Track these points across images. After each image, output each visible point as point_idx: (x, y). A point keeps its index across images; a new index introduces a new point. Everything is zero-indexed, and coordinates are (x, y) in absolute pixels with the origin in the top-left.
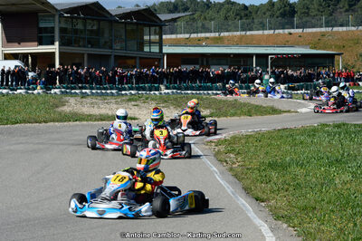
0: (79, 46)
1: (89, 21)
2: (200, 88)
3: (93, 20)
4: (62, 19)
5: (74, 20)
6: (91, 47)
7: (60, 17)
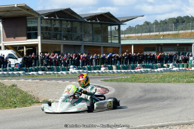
0: (57, 39)
1: (63, 22)
3: (67, 21)
4: (43, 21)
5: (53, 21)
6: (66, 40)
7: (41, 20)
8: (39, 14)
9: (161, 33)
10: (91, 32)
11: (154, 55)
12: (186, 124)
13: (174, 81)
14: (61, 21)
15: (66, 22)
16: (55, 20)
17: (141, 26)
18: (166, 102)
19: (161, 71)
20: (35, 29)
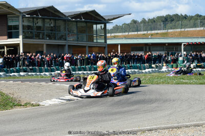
0: (39, 39)
1: (47, 21)
2: (130, 68)
3: (50, 19)
4: (24, 19)
5: (35, 20)
6: (49, 39)
7: (23, 18)
8: (20, 12)
9: (149, 32)
10: (75, 32)
11: (142, 55)
12: (176, 128)
13: (163, 83)
14: (44, 19)
15: (49, 21)
16: (37, 19)
17: (128, 24)
18: (154, 105)
19: (149, 71)
20: (16, 27)
